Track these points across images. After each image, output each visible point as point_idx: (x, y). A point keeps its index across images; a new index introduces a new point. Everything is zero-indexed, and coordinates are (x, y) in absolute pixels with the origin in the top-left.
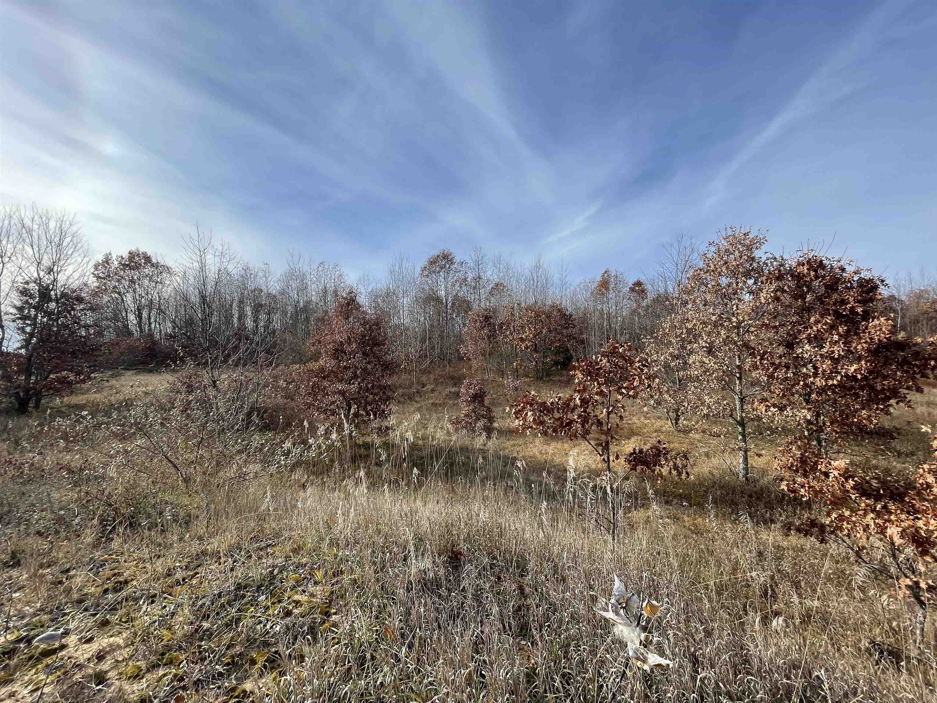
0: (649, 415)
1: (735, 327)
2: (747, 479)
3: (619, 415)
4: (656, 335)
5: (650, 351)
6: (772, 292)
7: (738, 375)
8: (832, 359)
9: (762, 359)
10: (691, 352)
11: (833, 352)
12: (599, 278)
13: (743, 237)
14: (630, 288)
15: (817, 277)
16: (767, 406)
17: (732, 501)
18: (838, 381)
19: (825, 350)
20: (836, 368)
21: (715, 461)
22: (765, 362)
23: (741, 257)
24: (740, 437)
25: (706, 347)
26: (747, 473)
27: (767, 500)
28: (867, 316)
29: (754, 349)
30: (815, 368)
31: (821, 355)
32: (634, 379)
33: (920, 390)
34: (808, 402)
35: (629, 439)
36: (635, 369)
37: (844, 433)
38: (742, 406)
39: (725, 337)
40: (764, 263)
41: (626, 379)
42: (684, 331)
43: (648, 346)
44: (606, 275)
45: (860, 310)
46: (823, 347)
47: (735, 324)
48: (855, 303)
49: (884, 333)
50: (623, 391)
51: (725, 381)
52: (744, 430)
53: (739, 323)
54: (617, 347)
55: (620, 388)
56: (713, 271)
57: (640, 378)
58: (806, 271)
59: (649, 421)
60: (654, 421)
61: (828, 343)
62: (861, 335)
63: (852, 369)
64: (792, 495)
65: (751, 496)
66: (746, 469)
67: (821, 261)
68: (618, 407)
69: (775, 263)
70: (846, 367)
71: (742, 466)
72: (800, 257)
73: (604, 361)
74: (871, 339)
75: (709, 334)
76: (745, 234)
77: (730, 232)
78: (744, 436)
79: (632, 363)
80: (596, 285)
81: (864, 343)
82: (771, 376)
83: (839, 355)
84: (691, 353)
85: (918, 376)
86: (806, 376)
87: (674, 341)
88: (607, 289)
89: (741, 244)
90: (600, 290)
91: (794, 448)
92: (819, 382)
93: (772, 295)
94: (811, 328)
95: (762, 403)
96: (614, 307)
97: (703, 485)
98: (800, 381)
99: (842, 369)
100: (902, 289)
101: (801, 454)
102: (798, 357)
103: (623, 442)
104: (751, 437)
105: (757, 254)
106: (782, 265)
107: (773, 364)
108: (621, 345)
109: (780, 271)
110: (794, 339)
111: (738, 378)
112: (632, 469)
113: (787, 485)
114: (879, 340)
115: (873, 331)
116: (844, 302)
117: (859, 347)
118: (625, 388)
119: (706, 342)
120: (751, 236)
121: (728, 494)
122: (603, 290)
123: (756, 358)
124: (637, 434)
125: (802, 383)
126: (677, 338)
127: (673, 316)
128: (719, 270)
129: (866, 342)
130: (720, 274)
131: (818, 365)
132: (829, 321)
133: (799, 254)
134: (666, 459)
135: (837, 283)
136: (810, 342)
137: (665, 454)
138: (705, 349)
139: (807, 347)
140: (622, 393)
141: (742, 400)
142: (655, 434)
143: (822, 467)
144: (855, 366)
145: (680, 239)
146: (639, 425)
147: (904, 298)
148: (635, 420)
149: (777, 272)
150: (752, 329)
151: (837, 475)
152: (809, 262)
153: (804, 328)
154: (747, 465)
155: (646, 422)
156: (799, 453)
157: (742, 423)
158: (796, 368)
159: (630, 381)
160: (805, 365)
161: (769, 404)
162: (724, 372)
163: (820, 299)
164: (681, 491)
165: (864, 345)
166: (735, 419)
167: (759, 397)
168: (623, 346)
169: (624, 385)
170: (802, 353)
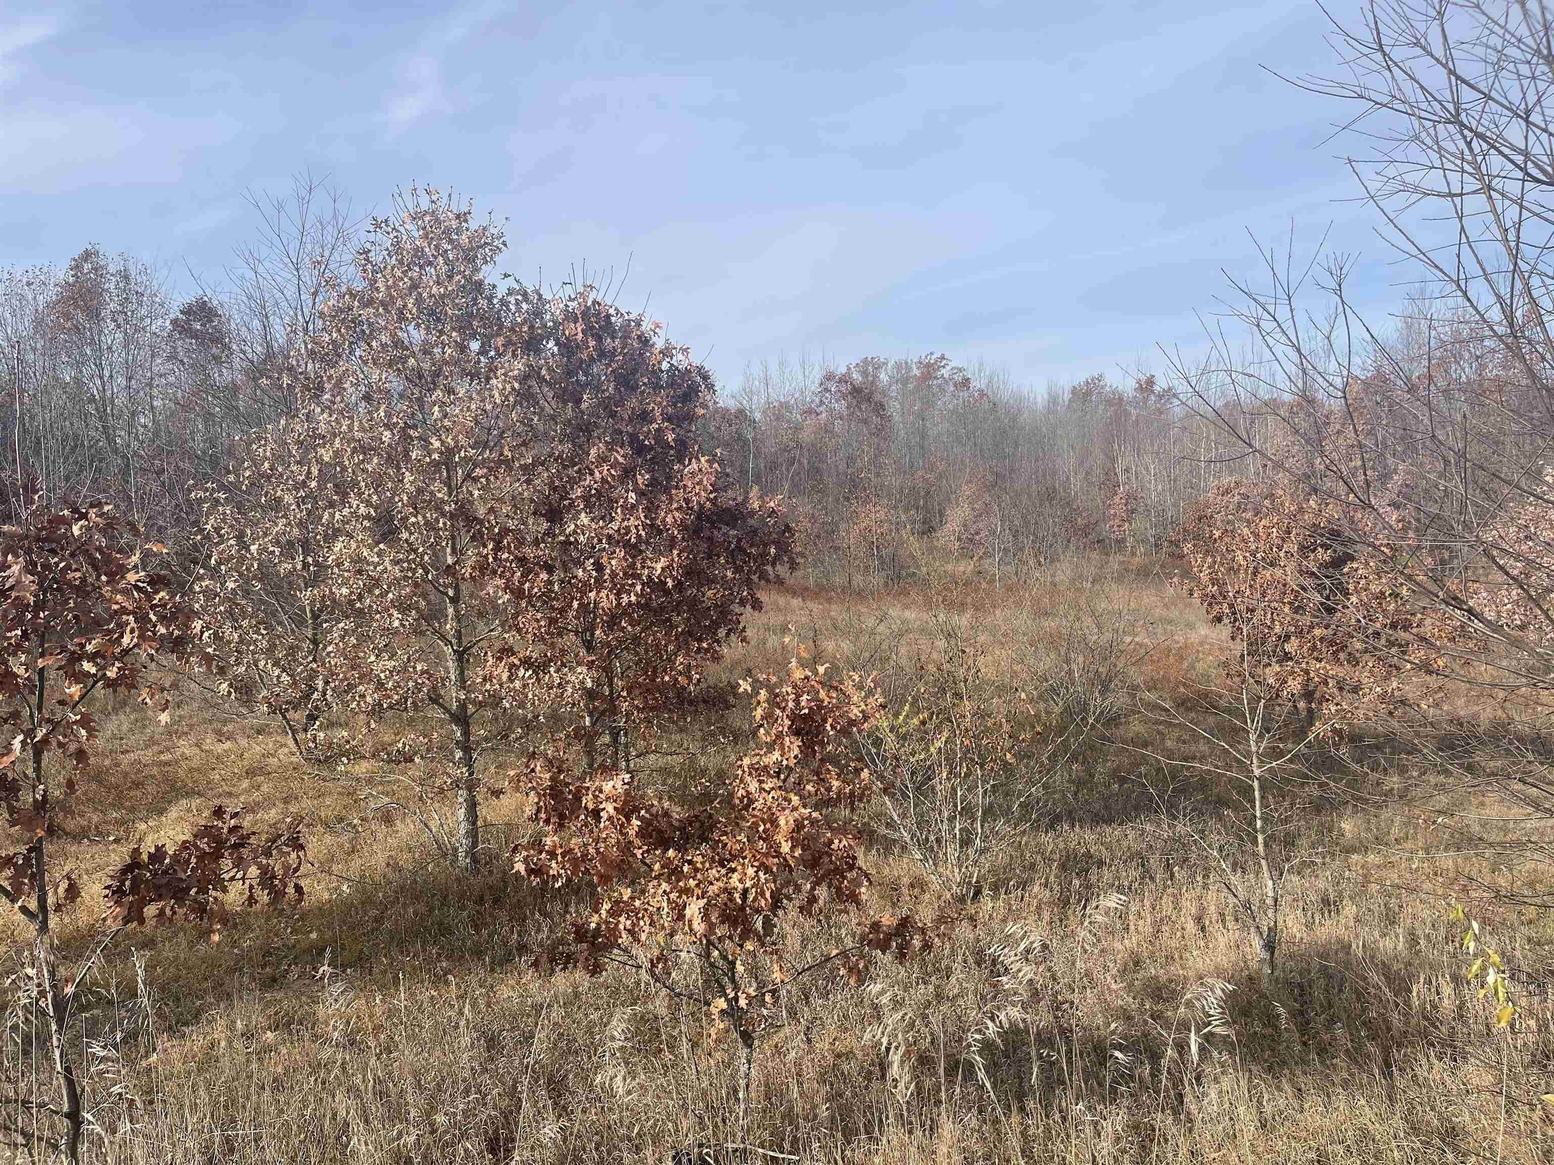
0: (230, 727)
1: (436, 464)
2: (475, 860)
3: (73, 747)
4: (232, 478)
5: (217, 530)
6: (515, 378)
7: (451, 593)
8: (627, 544)
9: (498, 548)
10: (333, 534)
11: (628, 530)
12: (62, 272)
13: (454, 224)
14: (175, 322)
15: (602, 354)
16: (512, 666)
17: (441, 924)
18: (636, 595)
19: (615, 526)
20: (632, 566)
21: (406, 828)
22: (505, 556)
23: (450, 277)
24: (459, 754)
25: (368, 517)
26: (475, 844)
27: (514, 901)
28: (682, 450)
29: (481, 522)
30: (599, 567)
31: (609, 537)
32: (122, 626)
33: (757, 605)
34: (589, 646)
35: (161, 812)
36: (126, 592)
37: (652, 709)
38: (462, 673)
39: (413, 489)
40: (504, 303)
41: (97, 625)
42: (315, 471)
43: (208, 514)
44: (87, 267)
45: (670, 437)
46: (612, 519)
47: (436, 456)
48: (663, 422)
49: (705, 490)
50: (88, 666)
51: (418, 610)
52: (466, 733)
53: (449, 452)
54: (63, 520)
55: (76, 658)
56: (382, 303)
57: (142, 619)
58: (580, 336)
59: (228, 745)
60: (244, 742)
61: (619, 510)
62: (673, 492)
63: (659, 566)
64: (535, 881)
65: (481, 900)
66: (473, 834)
67: (608, 316)
68: (69, 725)
69: (525, 306)
70: (649, 563)
71: (463, 829)
72: (571, 299)
73: (16, 569)
74: (687, 501)
75: (378, 484)
76: (458, 217)
77: (425, 204)
78: (467, 749)
79: (117, 572)
80: (52, 293)
81: (677, 509)
82: (518, 594)
83: (639, 536)
84: (337, 533)
85: (755, 578)
86: (586, 587)
87: (288, 498)
88: (94, 315)
89: (451, 241)
90: (68, 317)
91: (538, 768)
92: (605, 599)
93: (516, 385)
94: (592, 474)
95: (500, 659)
96: (121, 380)
97: (372, 903)
98: (573, 598)
99: (643, 567)
100: (755, 398)
101: (551, 779)
102: (567, 543)
103: (143, 826)
104: (483, 750)
105: (489, 274)
106: (538, 314)
107: (522, 561)
108: (75, 510)
109: (532, 327)
110: (562, 498)
111: (451, 599)
112: (127, 921)
113: (526, 861)
114: (699, 503)
115: (689, 484)
116: (645, 417)
117: (669, 519)
118: (92, 658)
119: (369, 504)
120: (473, 224)
121: (431, 910)
122: (80, 316)
123: (485, 546)
124: (190, 794)
125: (575, 604)
126: (297, 489)
127: (283, 422)
128: (399, 303)
129: (679, 509)
130: (401, 318)
131: (604, 561)
132: (621, 460)
133: (569, 290)
134: (239, 863)
135: (634, 372)
136: (589, 507)
137: (236, 846)
138: (366, 523)
139: (584, 519)
140: (81, 677)
141: (461, 656)
142: (245, 784)
143: (588, 801)
144: (663, 562)
145: (303, 193)
146: (195, 763)
147: (758, 416)
148: (185, 747)
149: (525, 329)
150: (479, 472)
151: (612, 811)
152: (585, 314)
153: (579, 471)
154: (474, 823)
155: (220, 748)
156: (548, 776)
157: (461, 718)
158: (566, 569)
159: (110, 632)
160: (579, 563)
161: (517, 662)
162: (416, 585)
163: (609, 408)
164: (314, 936)
165: (677, 514)
166: (447, 710)
167: (498, 645)
168: (84, 516)
169: (89, 648)
170: (575, 532)
